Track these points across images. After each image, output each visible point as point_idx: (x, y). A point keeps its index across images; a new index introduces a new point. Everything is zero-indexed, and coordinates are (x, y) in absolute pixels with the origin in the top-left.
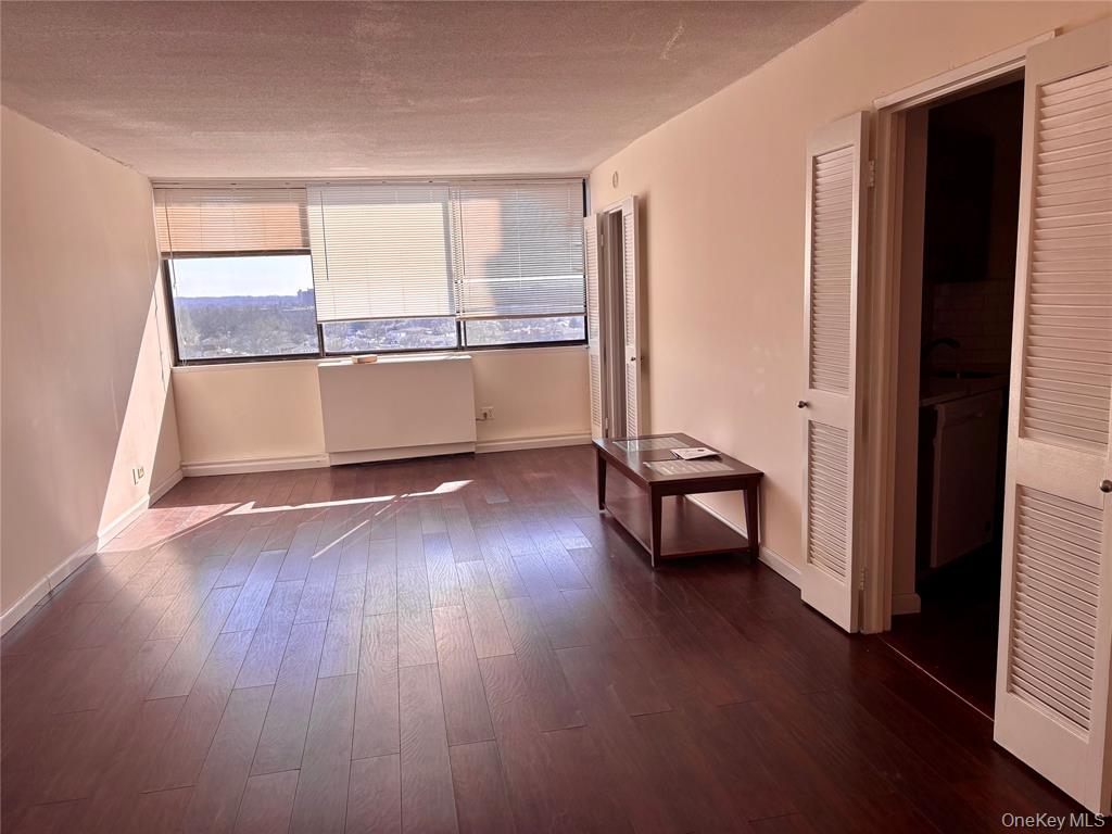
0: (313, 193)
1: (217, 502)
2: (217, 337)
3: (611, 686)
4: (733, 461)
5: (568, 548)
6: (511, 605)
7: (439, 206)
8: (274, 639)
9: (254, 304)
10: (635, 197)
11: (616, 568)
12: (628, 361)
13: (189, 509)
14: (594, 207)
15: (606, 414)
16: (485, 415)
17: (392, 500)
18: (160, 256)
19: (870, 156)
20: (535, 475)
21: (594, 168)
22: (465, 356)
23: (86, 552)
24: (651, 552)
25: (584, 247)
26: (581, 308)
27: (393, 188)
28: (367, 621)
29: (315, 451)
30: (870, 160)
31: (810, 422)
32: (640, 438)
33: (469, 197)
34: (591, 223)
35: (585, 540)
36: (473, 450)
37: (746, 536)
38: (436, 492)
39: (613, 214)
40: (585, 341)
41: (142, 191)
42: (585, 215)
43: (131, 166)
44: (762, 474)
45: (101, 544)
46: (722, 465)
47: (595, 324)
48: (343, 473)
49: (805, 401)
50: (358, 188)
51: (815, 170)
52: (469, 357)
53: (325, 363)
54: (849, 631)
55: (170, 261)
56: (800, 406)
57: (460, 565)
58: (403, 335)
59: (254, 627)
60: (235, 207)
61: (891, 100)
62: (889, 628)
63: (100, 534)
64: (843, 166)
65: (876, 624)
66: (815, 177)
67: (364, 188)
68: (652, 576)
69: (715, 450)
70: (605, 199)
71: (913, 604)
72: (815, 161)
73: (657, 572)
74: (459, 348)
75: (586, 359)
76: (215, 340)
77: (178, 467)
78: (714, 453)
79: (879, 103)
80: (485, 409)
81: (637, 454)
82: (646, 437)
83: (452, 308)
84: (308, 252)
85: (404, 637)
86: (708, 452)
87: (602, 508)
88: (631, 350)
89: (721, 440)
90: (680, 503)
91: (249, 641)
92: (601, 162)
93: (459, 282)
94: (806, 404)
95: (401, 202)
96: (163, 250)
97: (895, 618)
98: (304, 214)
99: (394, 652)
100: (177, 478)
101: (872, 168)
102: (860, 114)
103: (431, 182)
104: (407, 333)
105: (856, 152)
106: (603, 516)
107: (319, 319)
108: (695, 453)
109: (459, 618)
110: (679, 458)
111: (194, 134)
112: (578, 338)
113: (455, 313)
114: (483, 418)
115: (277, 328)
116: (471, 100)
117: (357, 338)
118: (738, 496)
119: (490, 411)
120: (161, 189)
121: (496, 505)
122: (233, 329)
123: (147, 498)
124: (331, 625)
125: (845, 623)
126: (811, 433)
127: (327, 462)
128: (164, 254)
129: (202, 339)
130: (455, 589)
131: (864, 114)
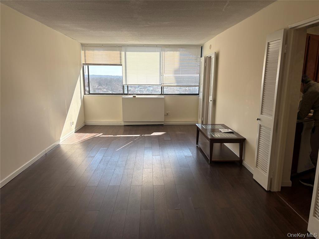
0: (123, 48)
1: (92, 133)
2: (102, 86)
3: (190, 198)
4: (237, 134)
5: (185, 155)
6: (165, 171)
7: (159, 53)
8: (99, 173)
9: (112, 77)
10: (215, 53)
11: (199, 163)
12: (210, 101)
13: (85, 134)
14: (204, 55)
15: (203, 116)
16: (167, 114)
17: (139, 136)
18: (82, 64)
19: (286, 43)
20: (180, 132)
21: (204, 43)
22: (163, 96)
23: (57, 143)
24: (209, 159)
25: (200, 66)
26: (198, 84)
27: (146, 47)
28: (125, 170)
29: (119, 121)
30: (286, 44)
31: (260, 125)
32: (211, 125)
33: (167, 51)
34: (203, 59)
35: (190, 153)
36: (163, 124)
37: (239, 157)
38: (152, 135)
39: (209, 57)
40: (198, 94)
41: (78, 47)
42: (201, 57)
43: (76, 40)
44: (245, 139)
45: (61, 141)
46: (234, 135)
47: (202, 90)
48: (127, 127)
49: (259, 118)
50: (136, 47)
51: (268, 46)
52: (164, 97)
53: (124, 96)
54: (266, 190)
55: (84, 66)
56: (257, 120)
57: (153, 157)
58: (152, 88)
59: (95, 169)
60: (102, 51)
61: (294, 25)
62: (280, 190)
63: (60, 139)
64: (277, 45)
65: (276, 188)
66: (268, 49)
67: (138, 47)
68: (209, 166)
69: (233, 130)
70: (208, 52)
71: (289, 183)
72: (269, 44)
73: (211, 165)
74: (161, 94)
75: (198, 99)
76: (102, 87)
77: (83, 122)
78: (232, 131)
79: (290, 26)
80: (168, 112)
81: (210, 130)
82: (213, 124)
83: (160, 83)
84: (121, 65)
85: (134, 177)
86: (230, 131)
87: (197, 144)
88: (211, 98)
89: (235, 128)
90: (221, 145)
91: (93, 173)
92: (207, 41)
93: (163, 75)
94: (259, 119)
95: (148, 52)
96: (83, 63)
97: (282, 187)
98: (120, 54)
99: (131, 180)
100: (83, 125)
101: (286, 47)
102: (283, 29)
103: (157, 46)
104: (153, 88)
105: (281, 42)
106: (197, 146)
107: (123, 84)
108: (226, 130)
109: (151, 172)
110: (221, 132)
111: (91, 31)
112: (196, 93)
113: (161, 84)
114: (167, 115)
115: (118, 85)
116: (166, 23)
117: (139, 89)
118: (237, 145)
119: (169, 113)
120: (84, 46)
121: (167, 140)
122: (107, 84)
123: (74, 130)
124: (115, 171)
125: (266, 187)
126: (260, 128)
127: (123, 124)
128: (84, 64)
129: (98, 86)
130: (151, 164)
131: (285, 30)
